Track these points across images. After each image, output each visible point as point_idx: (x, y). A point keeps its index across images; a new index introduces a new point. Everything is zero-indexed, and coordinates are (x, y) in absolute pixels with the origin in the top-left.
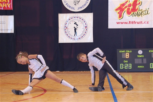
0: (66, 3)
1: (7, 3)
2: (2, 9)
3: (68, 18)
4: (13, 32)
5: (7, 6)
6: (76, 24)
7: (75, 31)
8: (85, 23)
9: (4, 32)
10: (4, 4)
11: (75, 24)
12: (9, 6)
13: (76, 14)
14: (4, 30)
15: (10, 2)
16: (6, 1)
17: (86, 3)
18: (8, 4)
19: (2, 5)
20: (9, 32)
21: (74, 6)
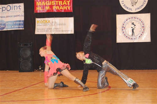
0: (124, 4)
1: (67, 5)
2: (63, 11)
3: (125, 19)
4: (73, 32)
5: (67, 8)
6: (134, 24)
7: (133, 32)
8: (142, 24)
9: (64, 33)
10: (64, 7)
11: (132, 24)
12: (69, 9)
13: (134, 14)
14: (65, 31)
15: (70, 5)
16: (66, 4)
17: (144, 4)
18: (68, 7)
19: (63, 7)
20: (69, 33)
21: (131, 7)
